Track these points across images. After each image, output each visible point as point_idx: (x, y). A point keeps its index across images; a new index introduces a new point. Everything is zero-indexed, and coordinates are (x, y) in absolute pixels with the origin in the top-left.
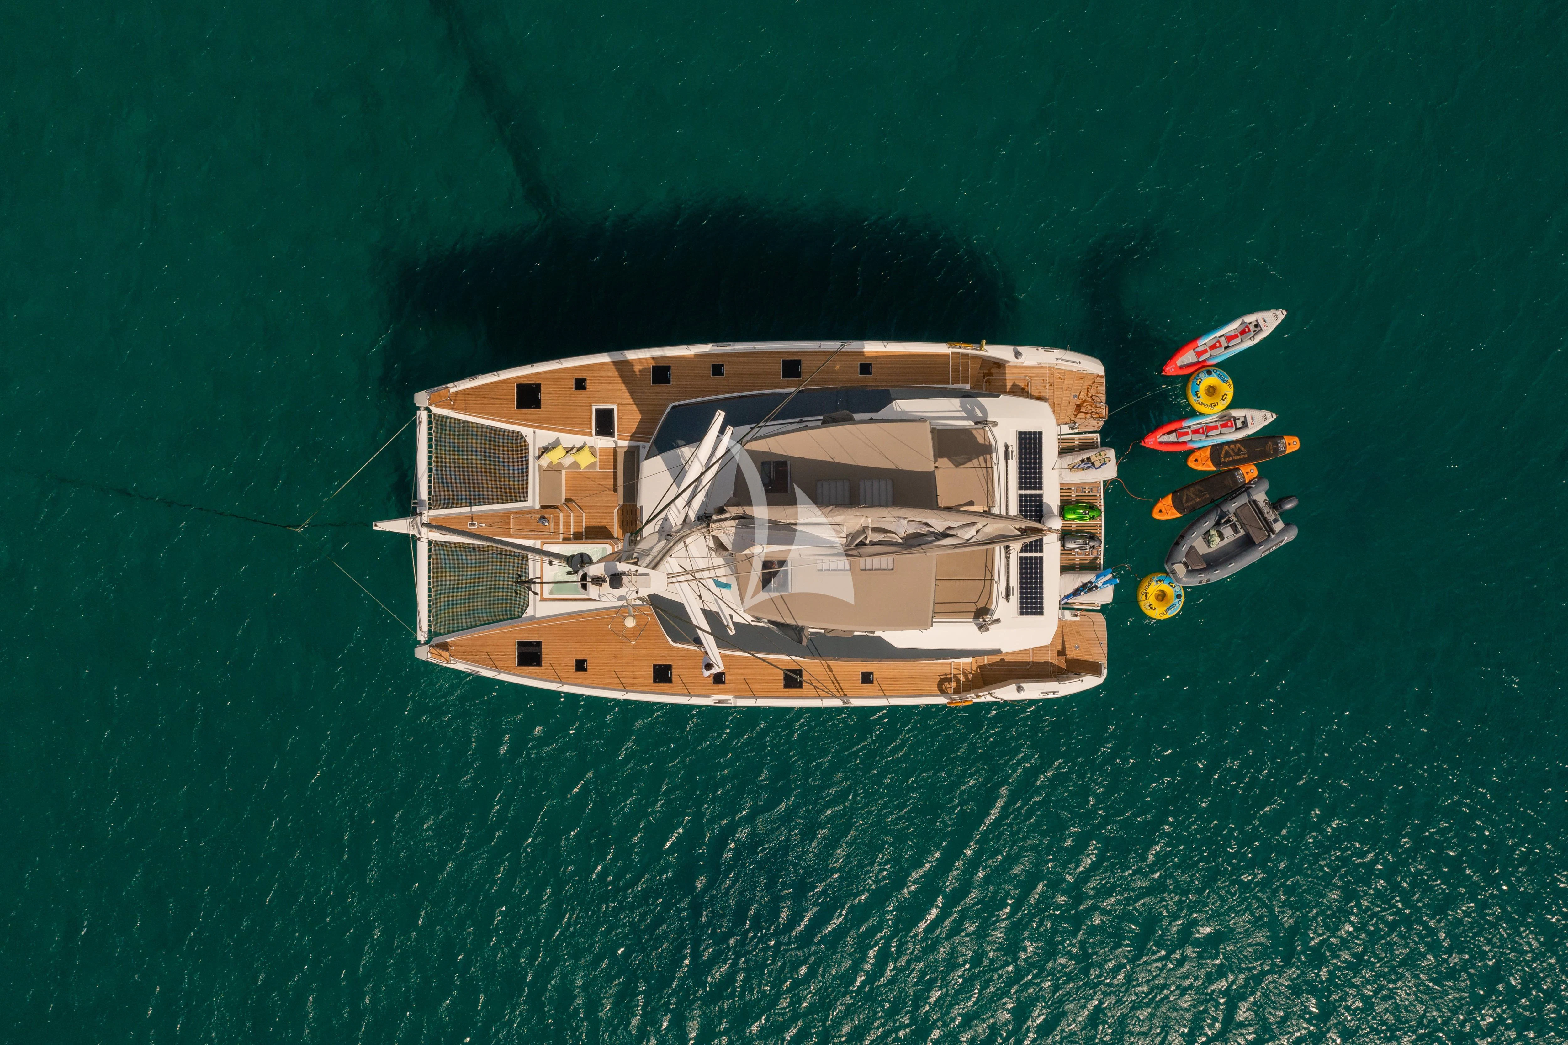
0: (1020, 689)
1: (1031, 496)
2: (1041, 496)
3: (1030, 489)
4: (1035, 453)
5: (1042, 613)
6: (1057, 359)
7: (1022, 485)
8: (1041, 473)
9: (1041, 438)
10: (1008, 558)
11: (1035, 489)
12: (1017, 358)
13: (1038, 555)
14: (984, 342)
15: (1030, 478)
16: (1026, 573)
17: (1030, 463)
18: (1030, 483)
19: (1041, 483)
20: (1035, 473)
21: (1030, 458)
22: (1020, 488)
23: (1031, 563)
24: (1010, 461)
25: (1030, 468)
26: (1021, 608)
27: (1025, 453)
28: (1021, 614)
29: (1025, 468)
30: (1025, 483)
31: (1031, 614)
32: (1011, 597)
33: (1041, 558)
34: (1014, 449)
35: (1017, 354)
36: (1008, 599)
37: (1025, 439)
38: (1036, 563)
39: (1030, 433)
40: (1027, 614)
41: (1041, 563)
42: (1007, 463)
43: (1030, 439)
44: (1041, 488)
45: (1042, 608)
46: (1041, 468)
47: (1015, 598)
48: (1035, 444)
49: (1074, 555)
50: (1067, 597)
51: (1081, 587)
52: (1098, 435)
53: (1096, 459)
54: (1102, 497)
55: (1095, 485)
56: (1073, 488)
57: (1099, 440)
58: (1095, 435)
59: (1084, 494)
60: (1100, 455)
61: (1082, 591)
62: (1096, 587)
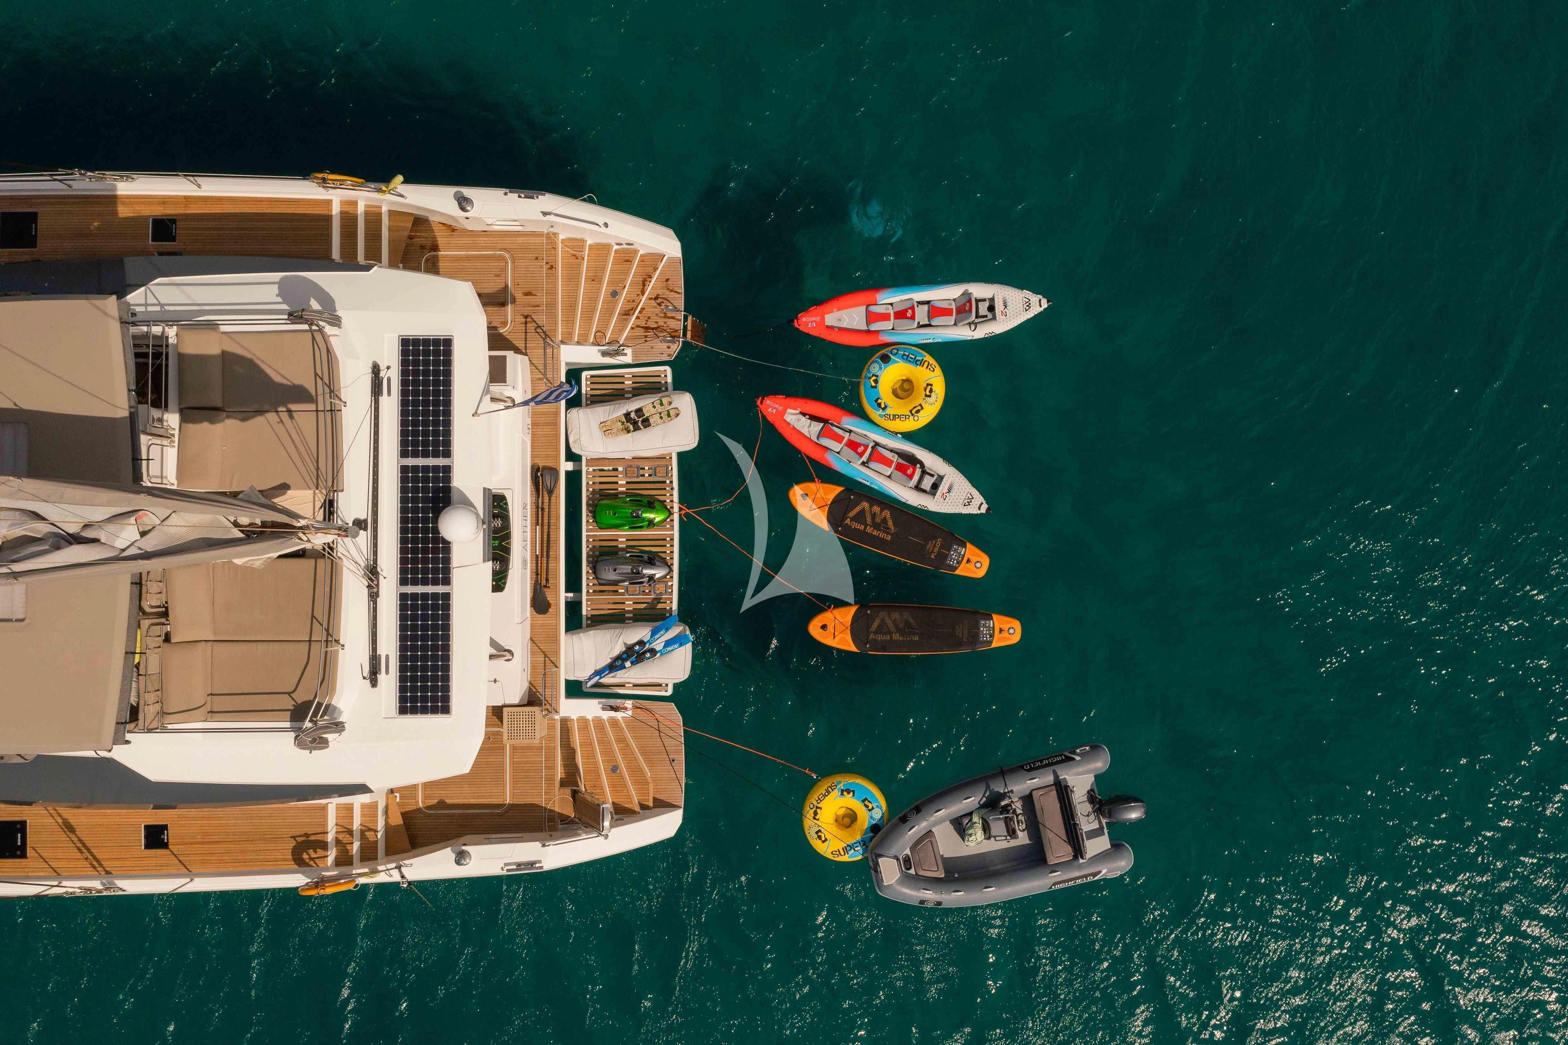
0: (461, 857)
1: (426, 469)
2: (447, 469)
3: (425, 455)
4: (436, 383)
5: (446, 710)
6: (545, 214)
7: (407, 448)
8: (448, 423)
9: (448, 353)
10: (374, 596)
11: (436, 455)
12: (463, 209)
13: (440, 589)
14: (400, 178)
15: (426, 433)
16: (414, 628)
17: (426, 403)
18: (425, 443)
19: (448, 443)
20: (436, 423)
21: (426, 393)
22: (404, 454)
23: (425, 607)
24: (384, 400)
25: (426, 413)
26: (402, 699)
27: (416, 383)
28: (403, 711)
29: (415, 413)
30: (415, 443)
31: (424, 711)
32: (382, 677)
33: (447, 597)
34: (393, 374)
35: (463, 202)
36: (374, 683)
37: (416, 353)
38: (435, 607)
39: (426, 342)
40: (414, 711)
41: (447, 607)
42: (377, 402)
43: (426, 353)
44: (447, 454)
45: (446, 699)
46: (448, 413)
47: (389, 681)
48: (436, 363)
49: (623, 594)
50: (598, 673)
51: (624, 653)
52: (668, 369)
53: (653, 411)
54: (675, 484)
55: (662, 462)
56: (620, 469)
57: (669, 379)
58: (662, 368)
59: (641, 479)
60: (662, 404)
61: (626, 660)
62: (653, 652)
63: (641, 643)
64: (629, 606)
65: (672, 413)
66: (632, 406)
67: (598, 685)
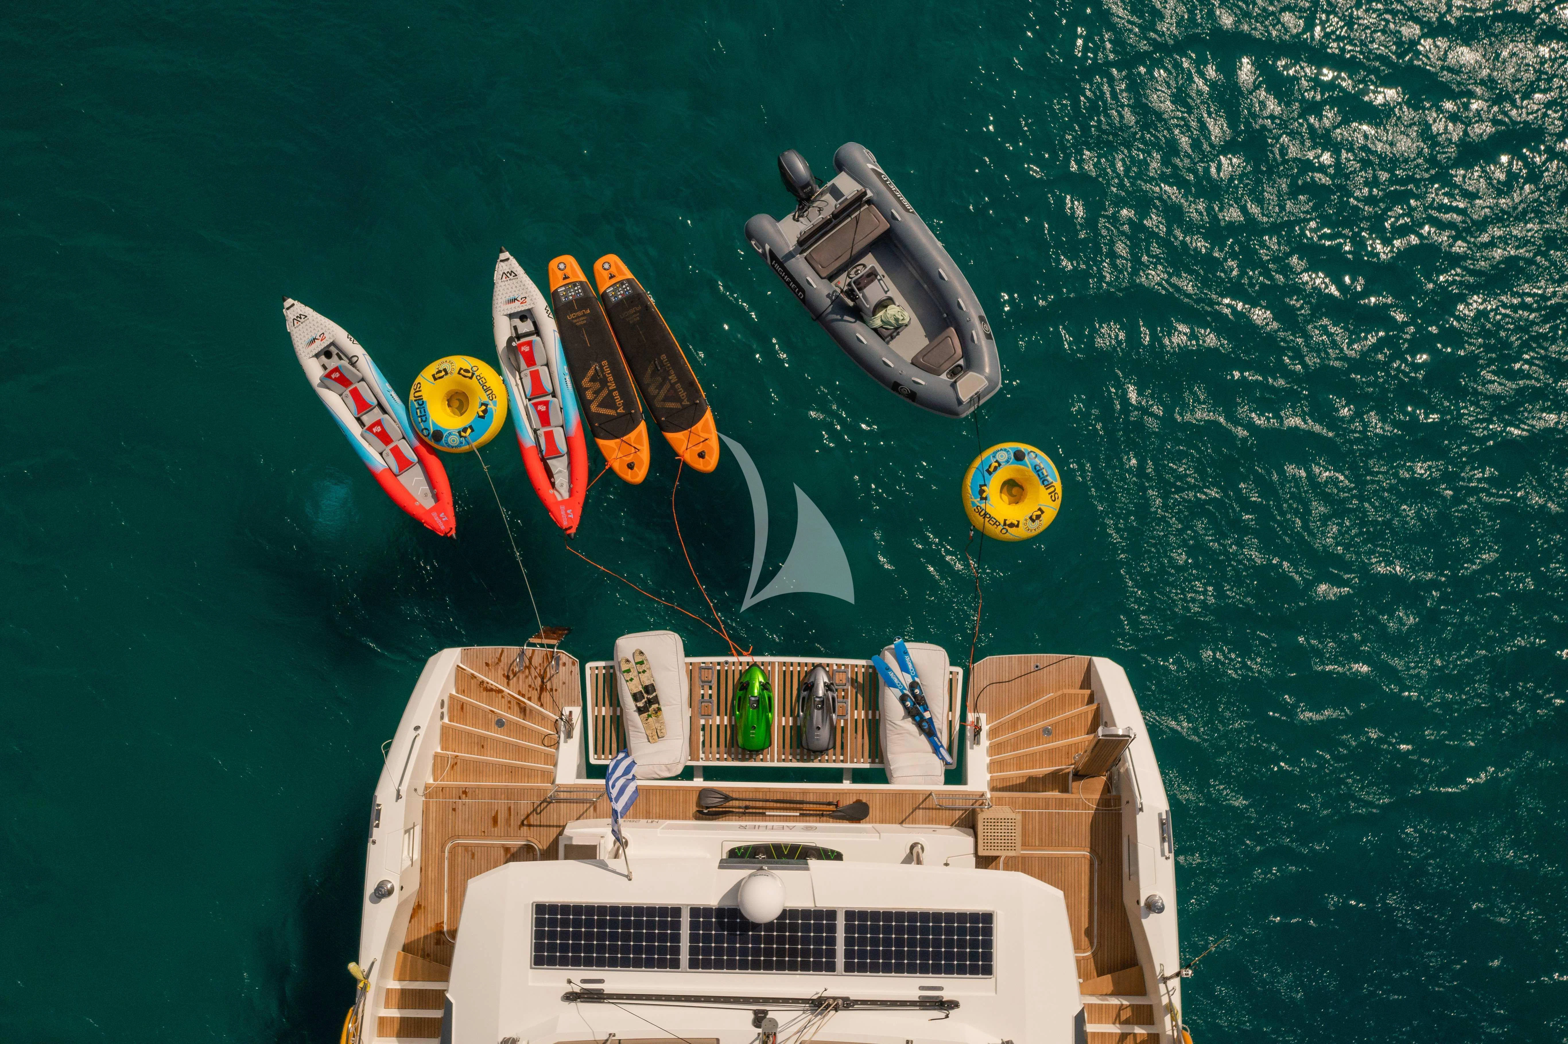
0: (1153, 907)
1: (693, 938)
2: (695, 912)
3: (676, 938)
4: (589, 924)
5: (988, 918)
6: (399, 797)
7: (667, 960)
8: (639, 910)
9: (553, 909)
10: (847, 1004)
11: (677, 925)
12: (390, 892)
13: (841, 923)
14: (352, 966)
15: (650, 937)
16: (887, 955)
17: (614, 937)
18: (663, 938)
19: (663, 911)
20: (638, 925)
21: (601, 936)
22: (675, 964)
23: (862, 942)
24: (608, 987)
25: (626, 937)
26: (974, 970)
27: (589, 948)
28: (988, 970)
29: (626, 949)
30: (662, 950)
31: (988, 944)
32: (947, 995)
33: (850, 915)
34: (578, 976)
35: (382, 893)
36: (953, 1005)
37: (552, 948)
38: (862, 929)
39: (539, 935)
40: (988, 957)
41: (863, 915)
42: (611, 996)
43: (552, 935)
44: (676, 911)
45: (975, 917)
46: (627, 910)
47: (952, 986)
48: (565, 923)
49: (846, 721)
50: (936, 749)
51: (914, 719)
52: (588, 665)
53: (636, 681)
54: (722, 659)
55: (696, 674)
56: (702, 722)
57: (602, 664)
58: (588, 672)
59: (715, 698)
60: (628, 671)
61: (922, 717)
62: (913, 685)
63: (903, 699)
64: (860, 714)
65: (639, 659)
66: (630, 705)
67: (950, 750)
